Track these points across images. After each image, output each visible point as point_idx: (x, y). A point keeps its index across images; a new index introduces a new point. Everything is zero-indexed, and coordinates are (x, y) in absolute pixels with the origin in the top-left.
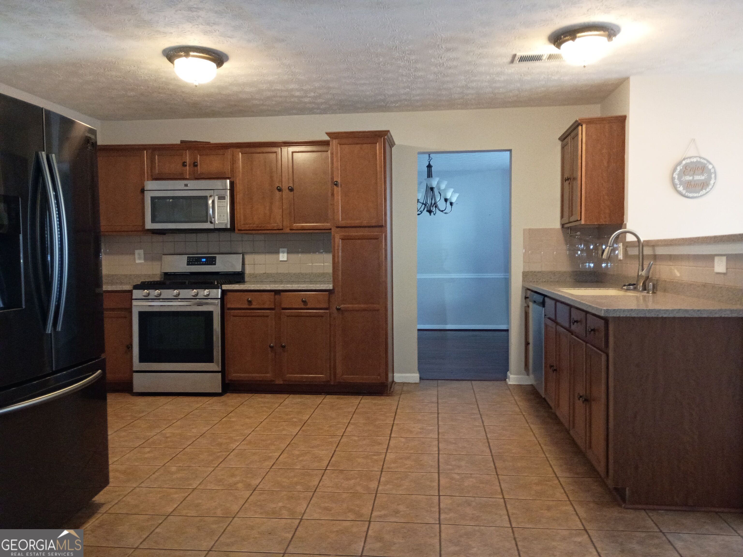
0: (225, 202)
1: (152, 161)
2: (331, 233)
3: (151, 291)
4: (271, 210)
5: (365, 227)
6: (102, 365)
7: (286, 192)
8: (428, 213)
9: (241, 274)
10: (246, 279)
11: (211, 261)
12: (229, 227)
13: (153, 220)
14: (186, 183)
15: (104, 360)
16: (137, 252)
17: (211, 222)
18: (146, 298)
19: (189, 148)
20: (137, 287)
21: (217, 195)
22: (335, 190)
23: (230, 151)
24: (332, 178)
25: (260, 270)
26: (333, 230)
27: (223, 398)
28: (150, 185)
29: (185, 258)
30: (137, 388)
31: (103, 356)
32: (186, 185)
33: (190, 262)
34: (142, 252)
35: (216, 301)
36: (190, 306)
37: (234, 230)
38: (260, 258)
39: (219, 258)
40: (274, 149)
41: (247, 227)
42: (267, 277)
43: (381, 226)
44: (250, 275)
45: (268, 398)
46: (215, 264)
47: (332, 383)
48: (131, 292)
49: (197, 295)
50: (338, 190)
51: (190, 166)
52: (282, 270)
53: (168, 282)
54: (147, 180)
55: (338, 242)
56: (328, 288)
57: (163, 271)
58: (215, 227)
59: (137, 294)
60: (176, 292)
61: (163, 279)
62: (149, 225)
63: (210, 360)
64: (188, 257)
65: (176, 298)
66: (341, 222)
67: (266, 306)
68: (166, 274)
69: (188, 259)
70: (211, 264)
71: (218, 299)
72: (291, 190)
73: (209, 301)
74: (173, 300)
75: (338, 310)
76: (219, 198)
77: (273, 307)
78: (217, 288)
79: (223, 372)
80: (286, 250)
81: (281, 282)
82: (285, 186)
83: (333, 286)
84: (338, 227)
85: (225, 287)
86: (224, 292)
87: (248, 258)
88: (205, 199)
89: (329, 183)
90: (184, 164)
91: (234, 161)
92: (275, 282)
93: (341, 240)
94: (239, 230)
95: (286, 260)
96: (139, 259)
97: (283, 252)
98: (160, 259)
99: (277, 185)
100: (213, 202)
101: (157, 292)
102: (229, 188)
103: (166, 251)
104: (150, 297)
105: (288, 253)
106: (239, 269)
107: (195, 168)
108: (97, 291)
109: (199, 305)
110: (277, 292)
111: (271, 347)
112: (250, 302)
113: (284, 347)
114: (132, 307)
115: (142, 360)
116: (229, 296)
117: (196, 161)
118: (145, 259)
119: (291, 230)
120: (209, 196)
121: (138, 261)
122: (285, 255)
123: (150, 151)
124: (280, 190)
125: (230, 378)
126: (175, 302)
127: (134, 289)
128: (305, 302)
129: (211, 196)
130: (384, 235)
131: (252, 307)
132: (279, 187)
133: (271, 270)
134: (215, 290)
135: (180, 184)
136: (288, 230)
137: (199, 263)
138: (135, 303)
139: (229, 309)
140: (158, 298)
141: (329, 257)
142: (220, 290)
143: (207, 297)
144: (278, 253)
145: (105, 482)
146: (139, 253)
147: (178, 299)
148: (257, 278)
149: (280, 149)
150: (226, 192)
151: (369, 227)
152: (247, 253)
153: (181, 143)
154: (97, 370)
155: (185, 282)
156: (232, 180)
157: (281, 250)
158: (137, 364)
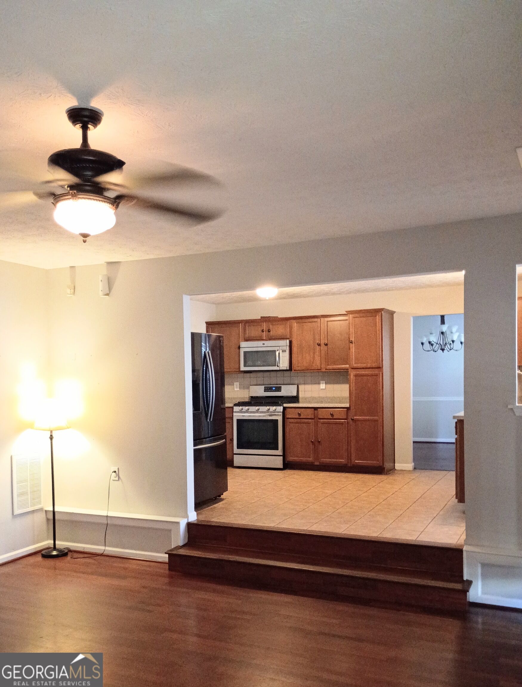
0: (286, 354)
1: (245, 330)
2: (348, 371)
3: (243, 407)
4: (314, 357)
5: (369, 368)
6: (225, 438)
7: (323, 347)
8: (441, 351)
9: (296, 397)
10: (300, 400)
11: (279, 389)
12: (288, 369)
13: (245, 366)
14: (263, 343)
15: (226, 436)
16: (235, 383)
17: (278, 366)
18: (241, 412)
19: (266, 321)
20: (236, 405)
21: (281, 350)
22: (351, 346)
23: (288, 323)
24: (349, 339)
25: (308, 395)
26: (349, 370)
27: (283, 471)
28: (243, 344)
29: (263, 387)
30: (236, 463)
31: (225, 434)
32: (264, 344)
33: (267, 390)
34: (238, 383)
35: (280, 413)
36: (265, 416)
37: (292, 370)
38: (308, 387)
39: (283, 387)
40: (316, 320)
41: (299, 368)
42: (313, 399)
43: (380, 368)
44: (303, 398)
45: (311, 473)
46: (281, 391)
47: (349, 465)
48: (232, 408)
49: (269, 410)
50: (352, 346)
51: (266, 331)
52: (322, 395)
53: (253, 403)
54: (242, 342)
55: (352, 377)
56: (346, 406)
57: (250, 396)
58: (280, 369)
59: (236, 409)
60: (257, 408)
61: (250, 400)
62: (243, 368)
63: (277, 448)
64: (265, 387)
65: (257, 411)
66: (355, 365)
67: (309, 417)
68: (252, 397)
69: (264, 388)
70: (279, 391)
71: (281, 412)
72: (326, 345)
73: (276, 413)
74: (255, 413)
75: (352, 419)
76: (283, 351)
77: (313, 417)
78: (281, 406)
79: (284, 456)
80: (324, 382)
81: (322, 402)
82: (322, 342)
83: (350, 405)
84: (352, 368)
85: (285, 405)
86: (285, 408)
87: (301, 387)
88: (275, 351)
89: (347, 342)
90: (263, 331)
91: (291, 328)
92: (318, 402)
93: (354, 377)
94: (294, 370)
95: (325, 388)
96: (237, 388)
97: (323, 383)
98: (248, 388)
99: (317, 342)
100: (279, 354)
101: (247, 408)
102: (288, 345)
103: (252, 383)
104: (243, 411)
105: (326, 383)
106: (295, 394)
107: (269, 333)
108: (222, 406)
109: (270, 415)
110: (316, 409)
111: (312, 442)
112: (299, 415)
113: (319, 442)
114: (233, 417)
115: (238, 447)
116: (288, 410)
117: (269, 329)
118: (240, 388)
119: (326, 370)
120: (276, 350)
121: (236, 389)
122: (324, 385)
123: (243, 324)
124: (319, 345)
125: (288, 460)
126: (257, 414)
127: (234, 406)
128: (332, 415)
129: (278, 350)
130: (381, 373)
131: (301, 417)
132: (318, 343)
133: (316, 395)
134: (279, 407)
135: (260, 343)
136: (324, 370)
137: (271, 390)
138: (235, 414)
139: (288, 418)
140: (247, 411)
141: (347, 386)
142: (282, 407)
143: (275, 411)
144: (319, 383)
145: (226, 489)
146: (237, 384)
147: (258, 412)
148: (306, 400)
149: (319, 320)
150: (287, 348)
151: (372, 368)
152: (300, 384)
153: (261, 318)
154: (223, 439)
155: (263, 402)
156: (290, 340)
157: (321, 382)
158: (236, 450)
